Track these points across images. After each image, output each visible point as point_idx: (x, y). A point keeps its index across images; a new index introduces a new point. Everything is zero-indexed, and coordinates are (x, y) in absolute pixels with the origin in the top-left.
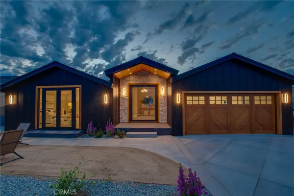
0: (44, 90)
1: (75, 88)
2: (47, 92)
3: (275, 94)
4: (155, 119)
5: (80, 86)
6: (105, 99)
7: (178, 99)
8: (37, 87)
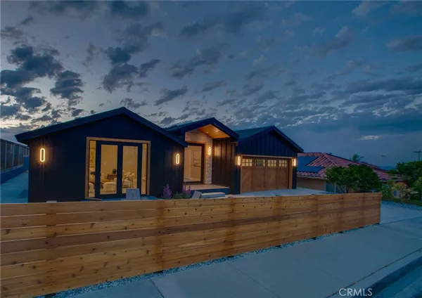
0: (99, 144)
1: (142, 144)
2: (103, 146)
3: (289, 159)
4: (200, 180)
5: (149, 142)
6: (177, 159)
7: (239, 161)
8: (88, 138)
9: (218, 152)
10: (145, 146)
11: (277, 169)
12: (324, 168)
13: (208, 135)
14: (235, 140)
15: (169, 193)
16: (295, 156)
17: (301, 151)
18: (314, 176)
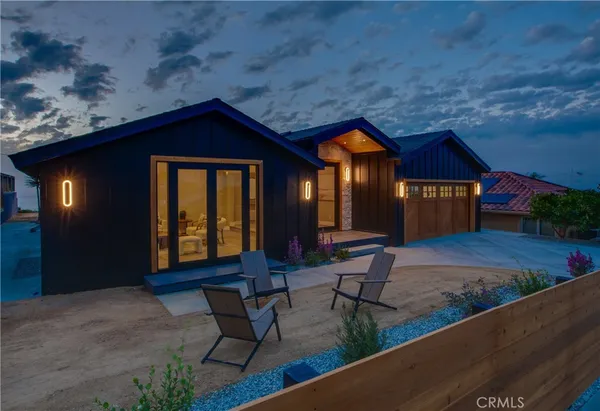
0: (173, 170)
1: (247, 165)
2: (181, 172)
3: (469, 184)
4: (332, 224)
5: (261, 162)
6: (307, 191)
7: (401, 190)
8: (153, 158)
9: (361, 175)
10: (253, 169)
11: (454, 200)
12: (515, 196)
13: (344, 148)
14: (396, 154)
15: (299, 251)
16: (479, 180)
17: (487, 169)
18: (502, 210)
